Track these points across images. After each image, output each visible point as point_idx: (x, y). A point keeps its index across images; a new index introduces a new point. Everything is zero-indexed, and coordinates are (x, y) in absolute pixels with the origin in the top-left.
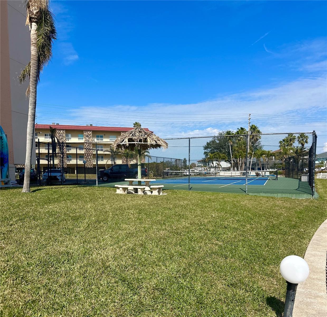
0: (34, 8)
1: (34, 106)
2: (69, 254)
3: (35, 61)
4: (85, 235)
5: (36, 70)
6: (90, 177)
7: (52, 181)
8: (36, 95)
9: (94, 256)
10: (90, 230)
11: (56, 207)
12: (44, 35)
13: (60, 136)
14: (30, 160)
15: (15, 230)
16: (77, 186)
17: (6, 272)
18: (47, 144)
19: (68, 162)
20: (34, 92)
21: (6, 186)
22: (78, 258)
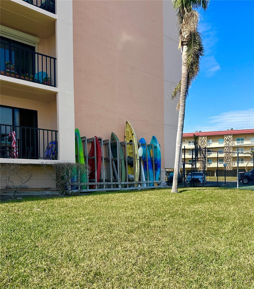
0: (185, 33)
1: (183, 118)
2: (216, 254)
3: (185, 79)
4: (230, 237)
5: (186, 86)
6: (230, 179)
7: (194, 183)
8: (185, 108)
9: (241, 260)
10: (235, 233)
11: (201, 207)
12: (193, 54)
13: (202, 142)
14: (178, 165)
15: (168, 225)
16: (218, 188)
17: (164, 261)
18: (191, 150)
19: (209, 166)
20: (183, 106)
21: (159, 186)
22: (226, 259)
